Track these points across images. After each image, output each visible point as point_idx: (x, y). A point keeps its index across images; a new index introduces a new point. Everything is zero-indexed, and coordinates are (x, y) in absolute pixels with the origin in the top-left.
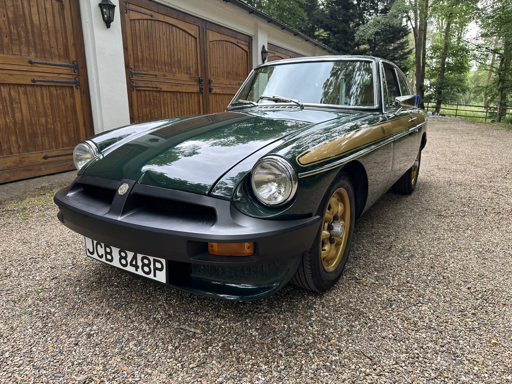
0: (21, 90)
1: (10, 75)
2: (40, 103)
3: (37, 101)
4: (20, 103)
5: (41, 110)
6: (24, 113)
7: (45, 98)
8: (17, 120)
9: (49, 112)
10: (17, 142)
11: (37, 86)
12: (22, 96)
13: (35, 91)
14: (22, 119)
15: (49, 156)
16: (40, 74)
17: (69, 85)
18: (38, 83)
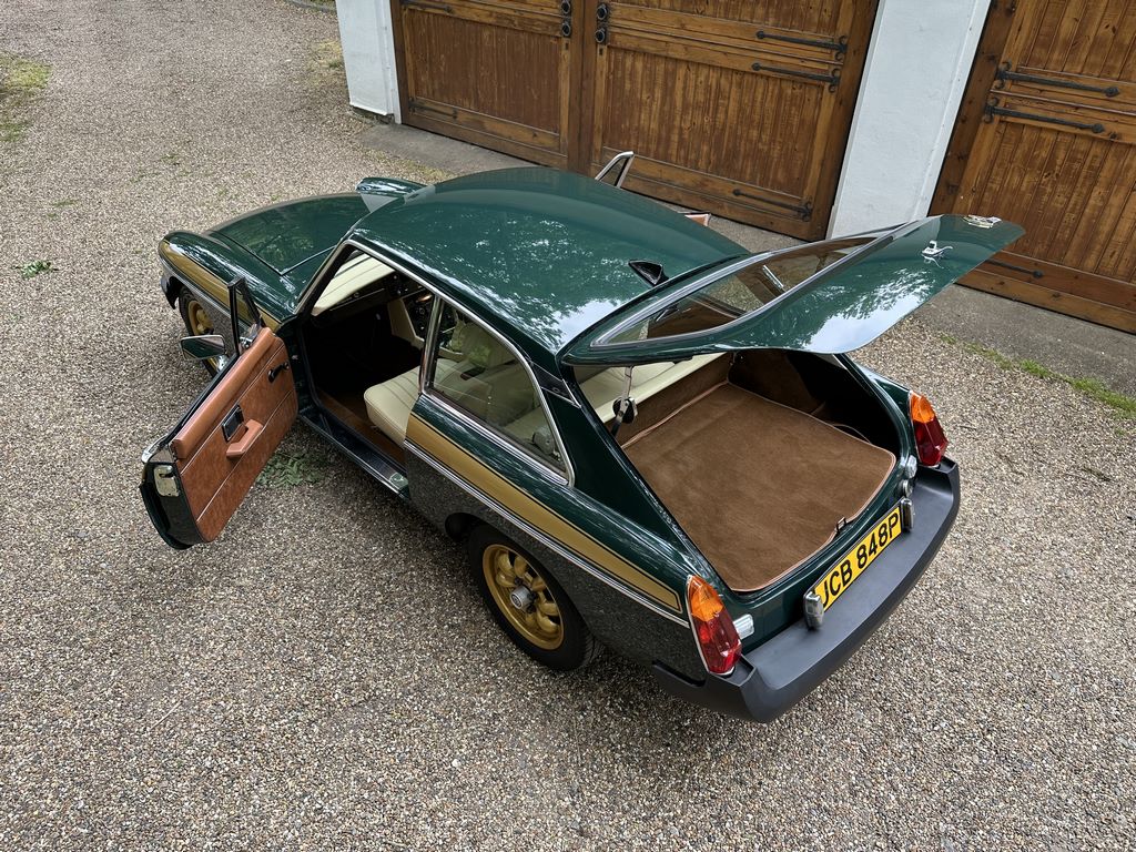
0: (736, 78)
1: (725, 54)
2: (758, 104)
3: (754, 101)
4: (729, 98)
5: (757, 117)
6: (729, 115)
7: (769, 98)
8: (718, 123)
9: (768, 123)
10: (709, 154)
11: (762, 76)
13: (756, 84)
14: (724, 124)
15: (742, 192)
16: (769, 57)
17: (816, 82)
18: (761, 71)
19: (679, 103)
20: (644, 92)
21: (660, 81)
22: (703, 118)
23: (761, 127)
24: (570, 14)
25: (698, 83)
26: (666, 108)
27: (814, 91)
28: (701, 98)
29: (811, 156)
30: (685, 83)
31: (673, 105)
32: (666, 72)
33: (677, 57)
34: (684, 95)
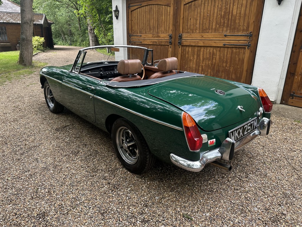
0: (218, 49)
1: (215, 42)
2: (225, 56)
3: (224, 55)
4: (216, 55)
5: (225, 60)
6: (217, 60)
7: (229, 53)
8: (213, 63)
9: (229, 61)
10: (211, 72)
11: (226, 47)
12: (218, 52)
13: (225, 50)
14: (215, 63)
16: (228, 41)
17: (243, 47)
18: (226, 46)
19: (201, 59)
20: (191, 57)
21: (196, 53)
22: (209, 62)
23: (226, 62)
24: (171, 38)
25: (207, 52)
26: (198, 60)
27: (243, 50)
28: (208, 56)
29: (243, 69)
30: (203, 52)
31: (200, 59)
32: (198, 50)
33: (201, 45)
34: (203, 56)
